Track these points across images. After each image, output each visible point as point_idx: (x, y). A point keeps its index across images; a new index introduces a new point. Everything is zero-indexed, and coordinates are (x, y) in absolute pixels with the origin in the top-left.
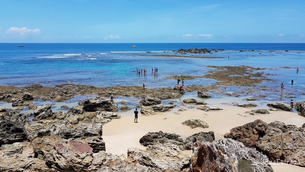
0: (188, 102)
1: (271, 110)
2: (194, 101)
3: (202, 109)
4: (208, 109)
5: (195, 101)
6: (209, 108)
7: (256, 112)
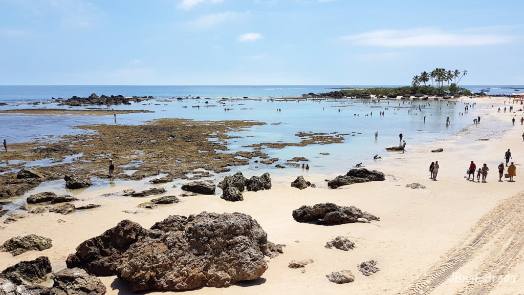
0: (35, 200)
1: (184, 195)
2: (49, 196)
3: (59, 212)
4: (70, 209)
5: (52, 196)
6: (74, 207)
7: (156, 203)
